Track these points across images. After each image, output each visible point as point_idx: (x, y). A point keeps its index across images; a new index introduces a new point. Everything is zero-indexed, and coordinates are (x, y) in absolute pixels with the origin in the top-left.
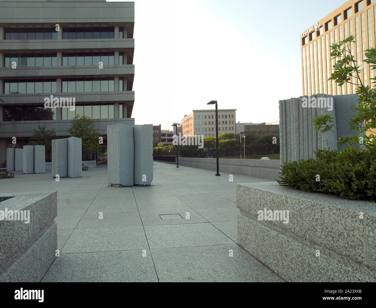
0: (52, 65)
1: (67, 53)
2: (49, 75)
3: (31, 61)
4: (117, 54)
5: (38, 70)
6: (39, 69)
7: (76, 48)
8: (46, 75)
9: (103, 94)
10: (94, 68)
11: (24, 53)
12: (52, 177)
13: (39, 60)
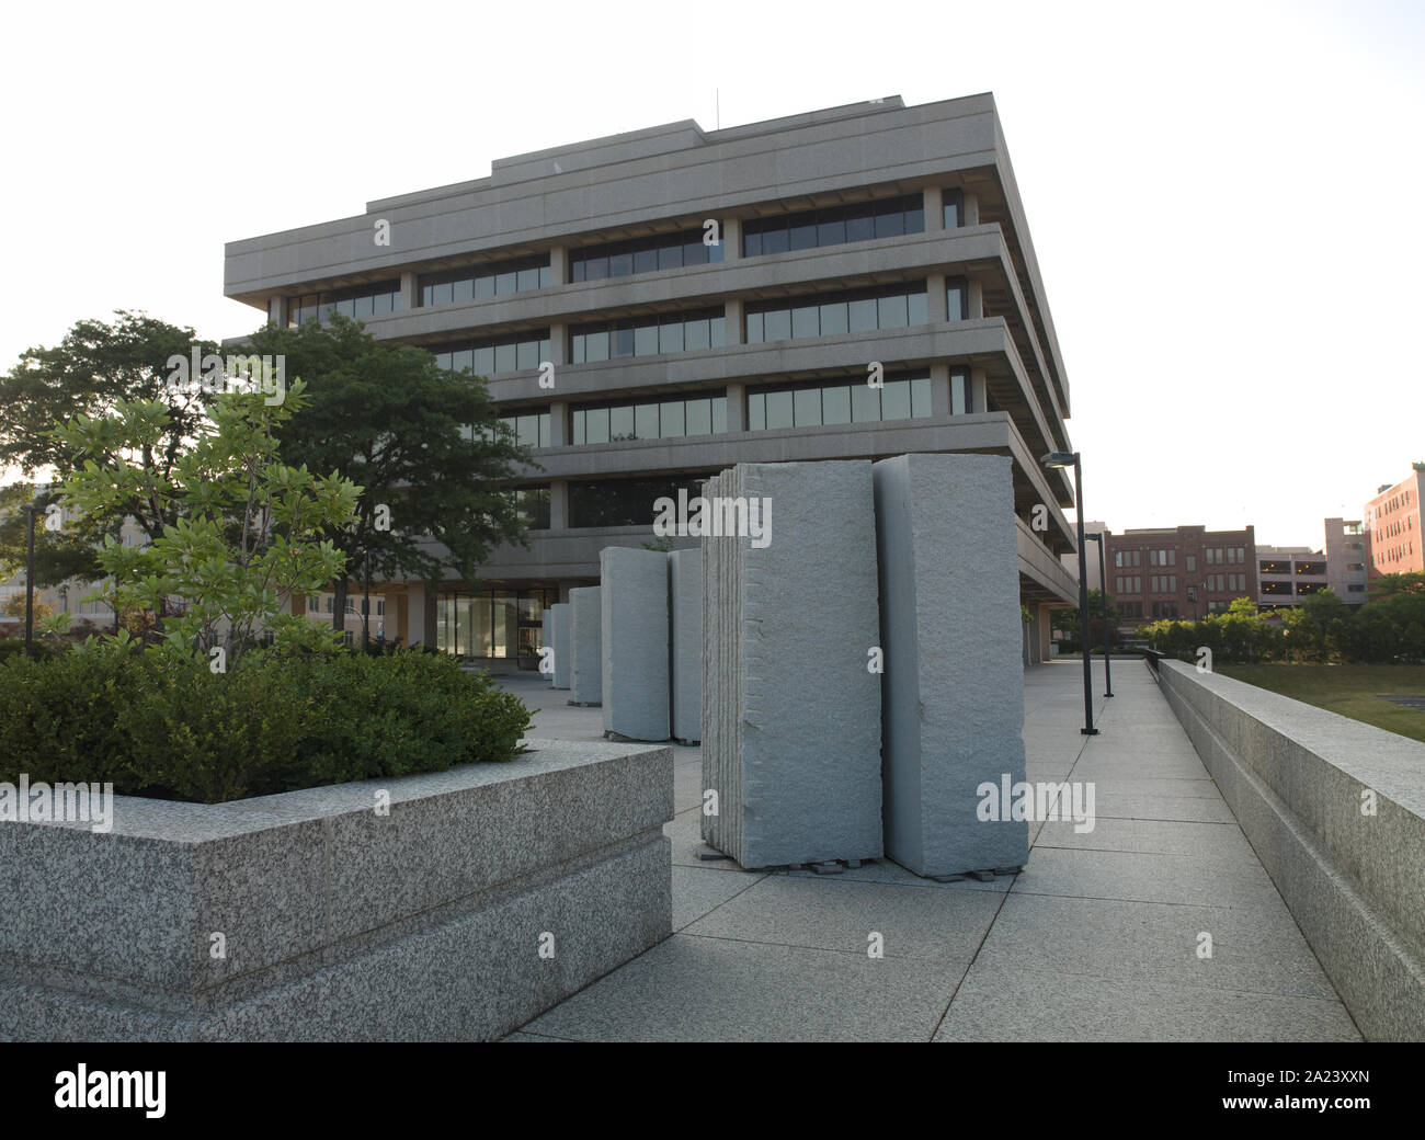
0: (713, 346)
1: (759, 302)
2: (699, 378)
3: (645, 337)
4: (936, 287)
5: (664, 365)
6: (666, 362)
7: (786, 281)
8: (688, 379)
9: (887, 430)
10: (850, 342)
11: (624, 315)
12: (566, 703)
13: (671, 331)
